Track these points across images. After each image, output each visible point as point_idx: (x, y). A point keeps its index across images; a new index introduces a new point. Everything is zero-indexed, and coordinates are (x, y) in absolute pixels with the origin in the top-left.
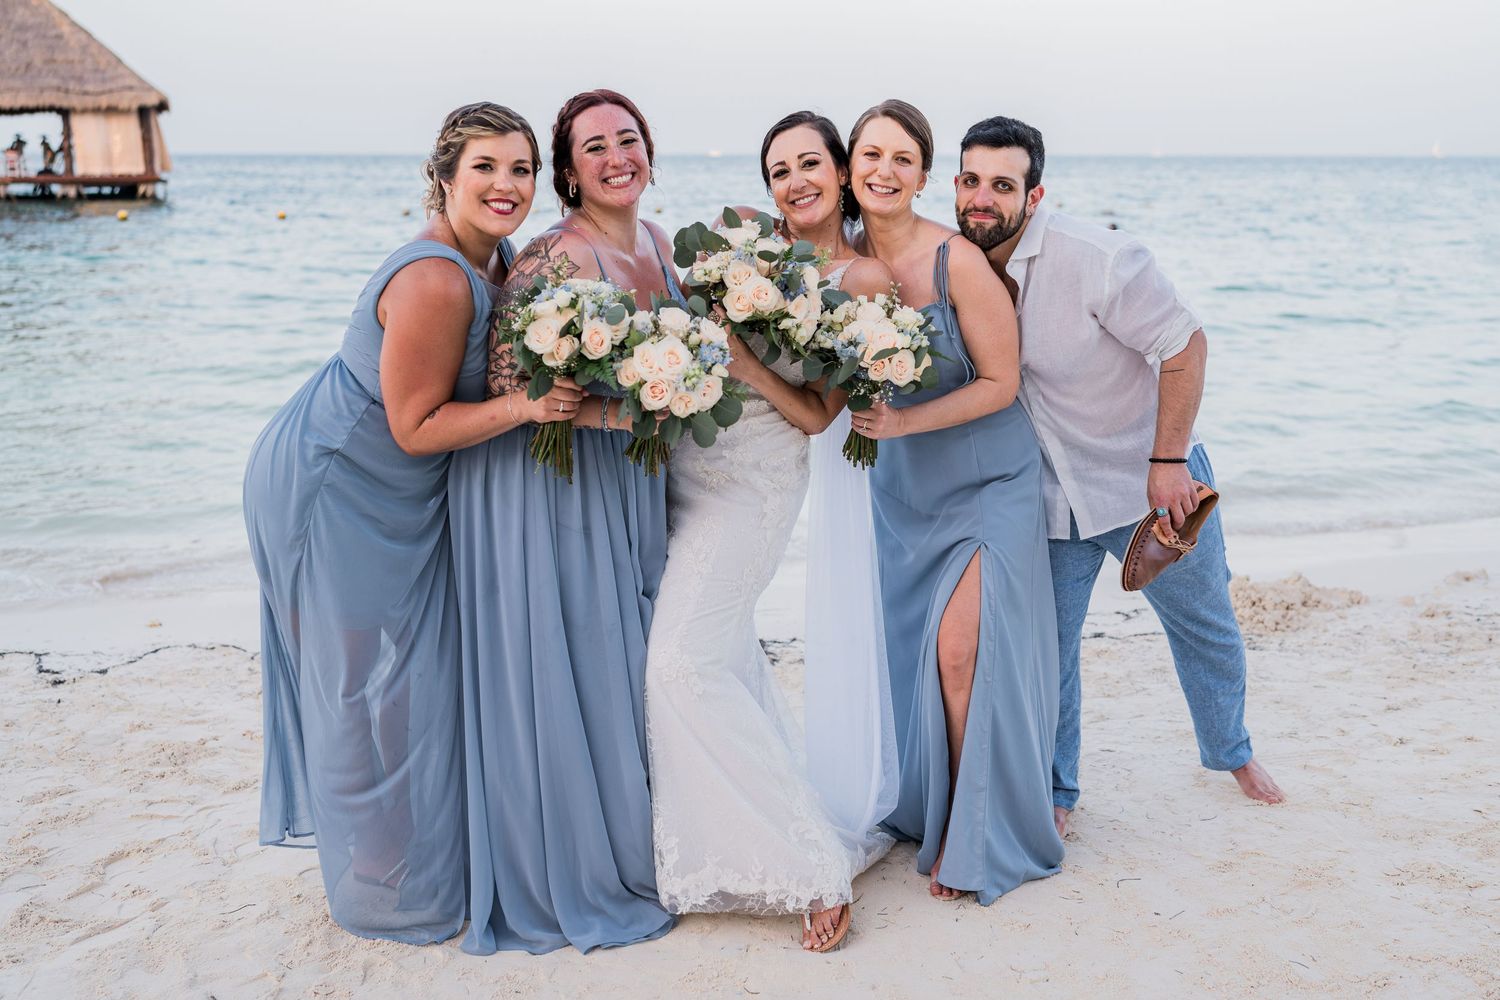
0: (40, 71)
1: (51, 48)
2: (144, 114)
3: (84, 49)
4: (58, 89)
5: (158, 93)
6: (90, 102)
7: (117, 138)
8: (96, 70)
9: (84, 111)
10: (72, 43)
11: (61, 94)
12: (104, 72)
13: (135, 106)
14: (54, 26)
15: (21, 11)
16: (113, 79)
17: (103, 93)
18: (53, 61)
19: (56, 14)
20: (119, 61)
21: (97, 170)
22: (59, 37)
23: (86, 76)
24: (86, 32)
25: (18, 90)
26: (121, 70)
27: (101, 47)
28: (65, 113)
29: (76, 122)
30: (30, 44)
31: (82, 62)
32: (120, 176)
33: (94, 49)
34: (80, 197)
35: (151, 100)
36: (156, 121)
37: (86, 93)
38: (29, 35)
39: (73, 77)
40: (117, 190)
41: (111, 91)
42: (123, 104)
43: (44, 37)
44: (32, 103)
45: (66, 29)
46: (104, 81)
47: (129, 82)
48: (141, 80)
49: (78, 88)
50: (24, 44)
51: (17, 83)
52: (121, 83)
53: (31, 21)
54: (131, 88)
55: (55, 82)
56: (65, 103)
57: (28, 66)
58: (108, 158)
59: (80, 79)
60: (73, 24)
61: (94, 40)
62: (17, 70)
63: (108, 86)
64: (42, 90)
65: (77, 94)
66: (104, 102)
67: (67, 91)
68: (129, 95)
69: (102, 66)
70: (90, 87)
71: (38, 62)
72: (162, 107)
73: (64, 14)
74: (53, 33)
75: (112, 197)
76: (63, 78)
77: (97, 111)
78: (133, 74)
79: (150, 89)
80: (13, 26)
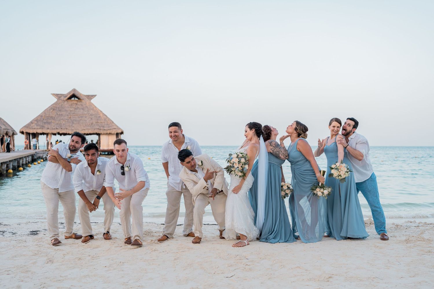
0: (94, 125)
1: (98, 120)
2: (117, 134)
3: (105, 120)
4: (98, 129)
5: (121, 129)
6: (105, 132)
7: (110, 140)
8: (107, 124)
9: (104, 134)
10: (102, 118)
11: (99, 130)
12: (109, 125)
13: (115, 133)
14: (99, 114)
15: (92, 111)
16: (111, 126)
17: (109, 130)
18: (98, 122)
19: (99, 112)
20: (113, 122)
21: (105, 148)
22: (100, 117)
23: (105, 126)
24: (106, 116)
25: (89, 129)
26: (113, 124)
27: (109, 119)
28: (99, 134)
29: (101, 137)
30: (93, 119)
31: (104, 123)
32: (111, 149)
33: (107, 120)
34: (101, 154)
35: (120, 131)
36: (120, 136)
37: (104, 130)
38: (93, 117)
39: (102, 126)
40: (110, 153)
41: (110, 129)
42: (113, 132)
43: (96, 117)
44: (92, 132)
45: (101, 115)
46: (109, 127)
47: (114, 127)
48: (117, 126)
49: (103, 129)
50: (92, 119)
51: (89, 128)
52: (113, 127)
53: (93, 113)
54: (115, 129)
55: (98, 127)
56: (99, 132)
57: (92, 124)
58: (108, 145)
59: (103, 127)
60: (103, 114)
61: (108, 117)
62: (89, 124)
63: (109, 129)
64: (95, 129)
65: (103, 130)
66: (108, 132)
67: (100, 129)
68: (115, 130)
69: (109, 124)
70: (105, 129)
71: (94, 123)
72: (122, 133)
73: (101, 112)
74: (98, 116)
75: (108, 154)
76: (100, 126)
77: (107, 134)
78: (116, 125)
79: (120, 129)
80: (90, 114)
